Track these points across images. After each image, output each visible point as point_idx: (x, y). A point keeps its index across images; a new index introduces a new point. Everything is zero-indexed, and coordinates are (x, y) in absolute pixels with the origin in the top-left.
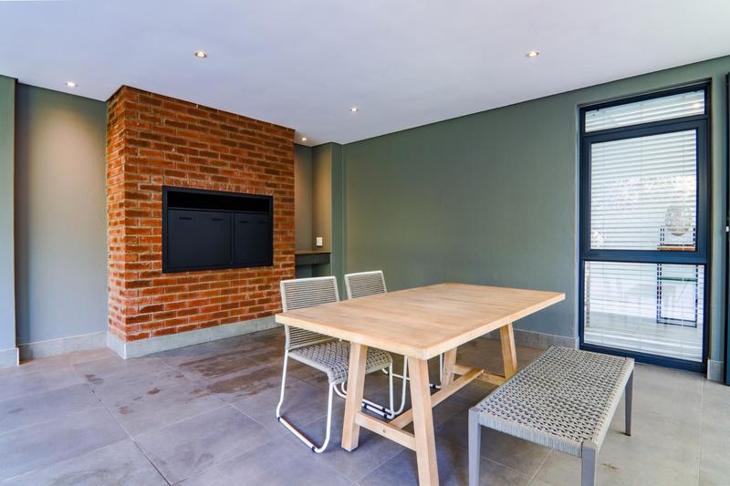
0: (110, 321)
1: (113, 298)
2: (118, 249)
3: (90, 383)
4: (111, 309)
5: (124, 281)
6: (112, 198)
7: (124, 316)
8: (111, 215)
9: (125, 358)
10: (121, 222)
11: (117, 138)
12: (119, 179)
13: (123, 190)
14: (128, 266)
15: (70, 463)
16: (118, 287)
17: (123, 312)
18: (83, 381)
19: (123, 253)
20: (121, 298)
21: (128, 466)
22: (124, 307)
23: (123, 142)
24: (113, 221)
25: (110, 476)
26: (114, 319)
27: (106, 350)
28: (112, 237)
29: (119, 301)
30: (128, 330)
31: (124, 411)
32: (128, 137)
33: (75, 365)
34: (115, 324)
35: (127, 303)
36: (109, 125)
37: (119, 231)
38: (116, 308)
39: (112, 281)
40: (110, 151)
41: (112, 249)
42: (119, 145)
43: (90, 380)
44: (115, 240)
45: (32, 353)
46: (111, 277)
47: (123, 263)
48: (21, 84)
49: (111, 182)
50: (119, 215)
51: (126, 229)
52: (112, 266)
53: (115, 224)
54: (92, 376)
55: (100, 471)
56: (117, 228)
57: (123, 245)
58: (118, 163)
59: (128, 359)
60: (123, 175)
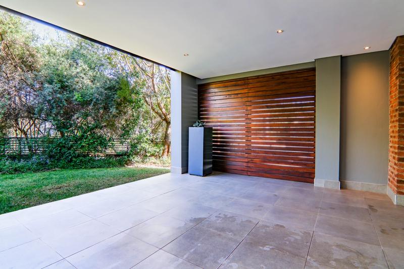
0: (389, 179)
1: (391, 166)
2: (394, 137)
3: (369, 210)
4: (390, 172)
5: (397, 156)
6: (392, 107)
7: (396, 178)
8: (391, 117)
9: (395, 204)
10: (396, 121)
11: (395, 70)
12: (395, 95)
13: (398, 101)
14: (399, 148)
15: (346, 241)
16: (394, 160)
17: (396, 176)
18: (366, 207)
19: (397, 140)
20: (395, 167)
21: (374, 259)
22: (396, 173)
23: (398, 71)
24: (393, 120)
25: (362, 258)
26: (391, 179)
27: (385, 196)
28: (391, 130)
29: (394, 169)
30: (398, 187)
31: (383, 231)
32: (401, 67)
33: (365, 198)
34: (392, 182)
35: (398, 170)
36: (391, 63)
37: (395, 126)
38: (392, 173)
39: (391, 156)
40: (391, 78)
41: (391, 137)
42: (396, 73)
43: (370, 208)
44: (393, 132)
45: (346, 186)
46: (391, 154)
47: (397, 146)
48: (344, 57)
49: (392, 97)
50: (395, 116)
51: (399, 124)
52: (391, 147)
53: (393, 122)
54: (372, 206)
55: (358, 252)
56: (394, 124)
57: (397, 135)
58: (395, 85)
59: (397, 205)
60: (398, 91)
